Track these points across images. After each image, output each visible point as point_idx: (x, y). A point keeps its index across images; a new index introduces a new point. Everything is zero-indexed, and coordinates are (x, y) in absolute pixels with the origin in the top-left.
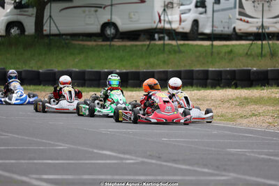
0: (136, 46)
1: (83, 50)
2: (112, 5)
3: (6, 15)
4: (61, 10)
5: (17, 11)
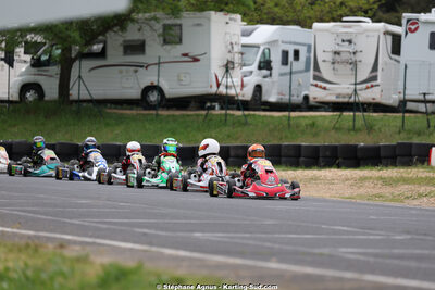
2: (159, 64)
3: (21, 75)
4: (91, 70)
5: (34, 70)
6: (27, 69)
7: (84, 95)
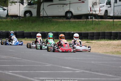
0: (80, 21)
1: (57, 23)
3: (24, 8)
4: (48, 6)
5: (29, 6)
6: (26, 6)
7: (45, 15)
